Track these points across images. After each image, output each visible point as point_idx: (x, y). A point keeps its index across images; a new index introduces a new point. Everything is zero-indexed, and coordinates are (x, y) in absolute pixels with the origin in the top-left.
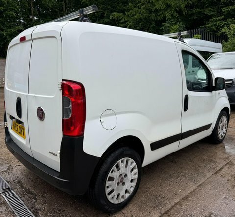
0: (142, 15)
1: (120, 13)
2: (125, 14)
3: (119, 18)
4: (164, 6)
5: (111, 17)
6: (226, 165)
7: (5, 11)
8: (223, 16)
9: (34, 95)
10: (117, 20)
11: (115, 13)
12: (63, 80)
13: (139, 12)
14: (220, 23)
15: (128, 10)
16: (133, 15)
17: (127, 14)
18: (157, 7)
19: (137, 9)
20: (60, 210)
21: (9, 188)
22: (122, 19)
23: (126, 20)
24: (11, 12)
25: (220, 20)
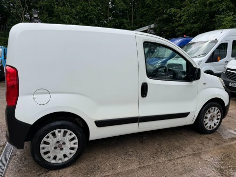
0: (196, 9)
2: (181, 10)
7: (88, 15)
12: (7, 65)
15: (185, 6)
16: (188, 10)
22: (178, 14)
23: (182, 14)
24: (92, 16)
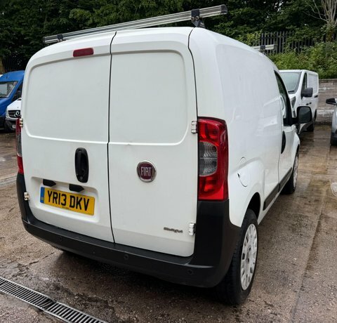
0: (120, 14)
1: (86, 9)
2: (93, 12)
3: (83, 19)
4: (154, 4)
5: (71, 16)
6: (320, 219)
8: (232, 22)
9: (127, 144)
10: (81, 20)
11: (78, 10)
12: (198, 118)
13: (115, 9)
14: (230, 30)
15: (98, 6)
16: (106, 15)
17: (97, 12)
18: (143, 4)
19: (111, 6)
20: (163, 315)
21: (48, 300)
22: (89, 19)
23: (96, 21)
25: (229, 27)
